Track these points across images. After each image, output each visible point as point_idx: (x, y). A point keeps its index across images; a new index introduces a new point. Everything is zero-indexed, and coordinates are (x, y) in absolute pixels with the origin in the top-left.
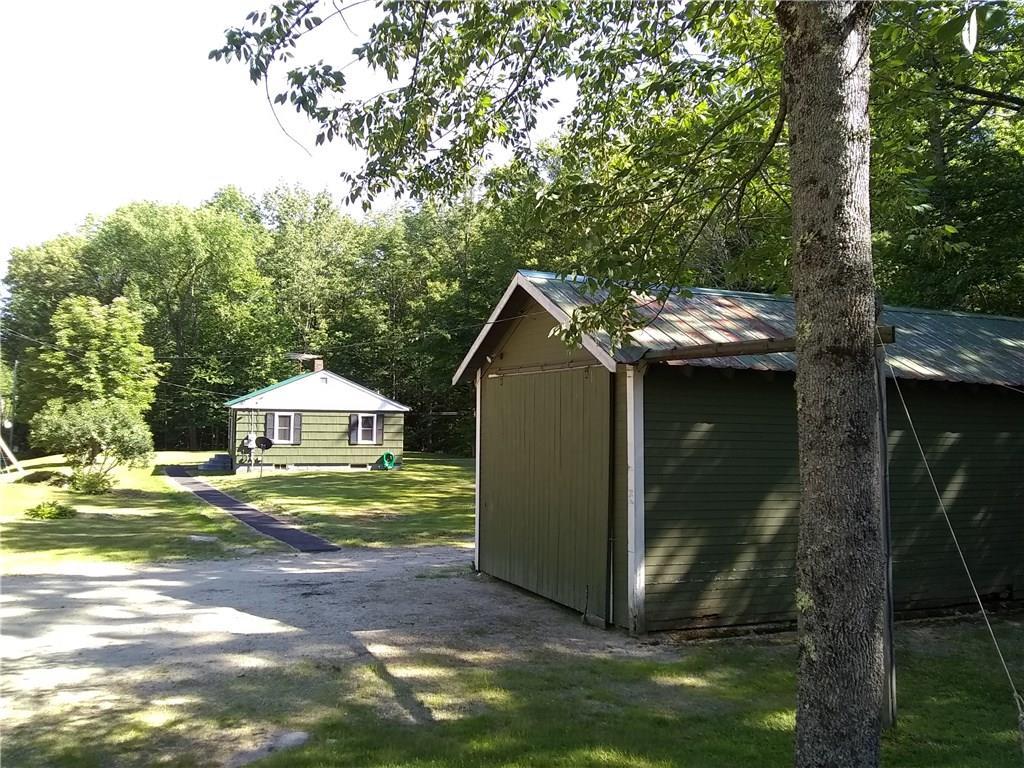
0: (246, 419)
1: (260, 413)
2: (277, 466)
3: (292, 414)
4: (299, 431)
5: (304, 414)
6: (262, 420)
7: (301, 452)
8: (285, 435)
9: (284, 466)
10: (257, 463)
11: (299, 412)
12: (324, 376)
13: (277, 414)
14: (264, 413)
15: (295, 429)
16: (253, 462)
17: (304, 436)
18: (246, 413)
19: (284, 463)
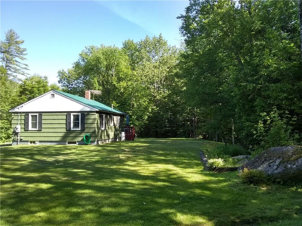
0: (16, 118)
1: (22, 114)
2: (31, 142)
3: (37, 114)
4: (40, 124)
5: (43, 114)
6: (23, 118)
7: (42, 134)
8: (34, 125)
9: (34, 142)
10: (21, 141)
11: (41, 113)
12: (53, 93)
13: (30, 114)
14: (24, 114)
15: (39, 122)
16: (19, 140)
17: (43, 126)
18: (16, 114)
19: (34, 140)
